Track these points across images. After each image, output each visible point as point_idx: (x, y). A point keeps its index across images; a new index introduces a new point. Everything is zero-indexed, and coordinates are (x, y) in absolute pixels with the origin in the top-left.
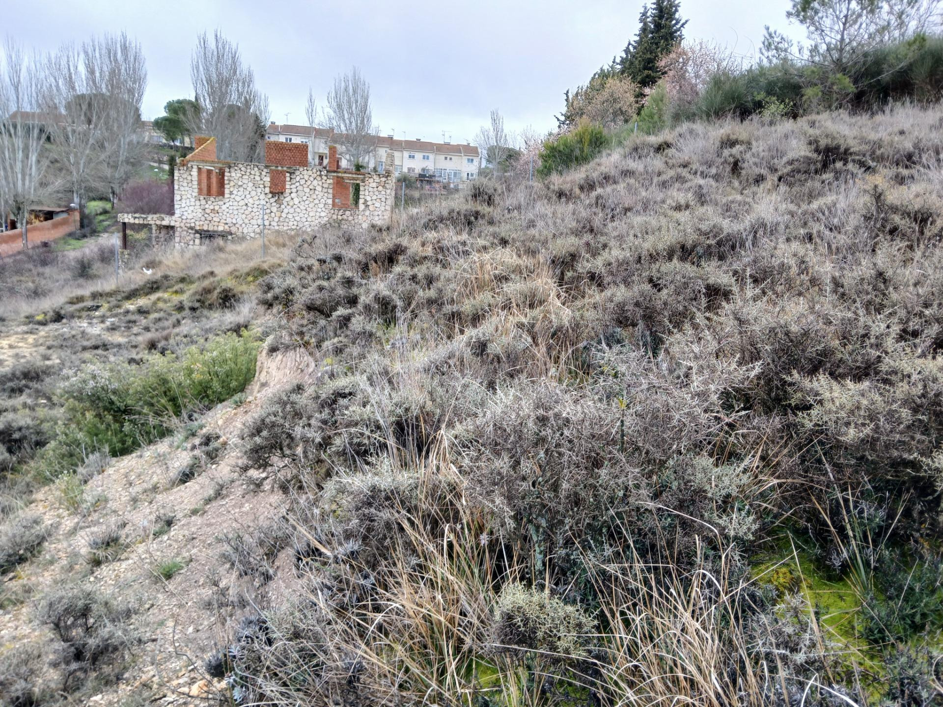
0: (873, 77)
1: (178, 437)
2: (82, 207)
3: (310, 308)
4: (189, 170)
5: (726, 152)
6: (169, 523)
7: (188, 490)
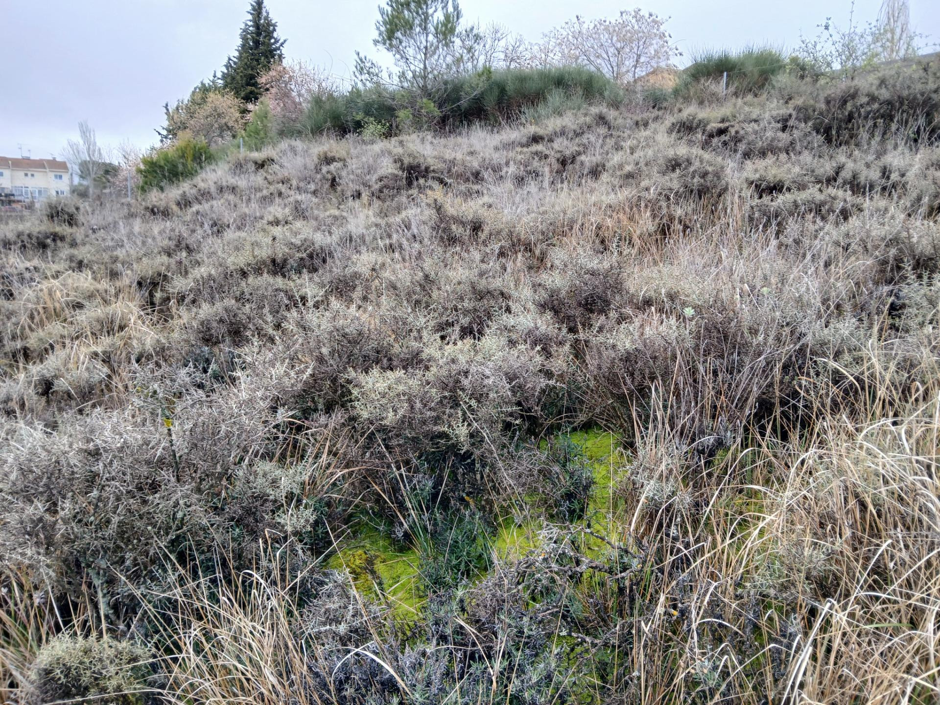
0: (454, 103)
5: (325, 169)
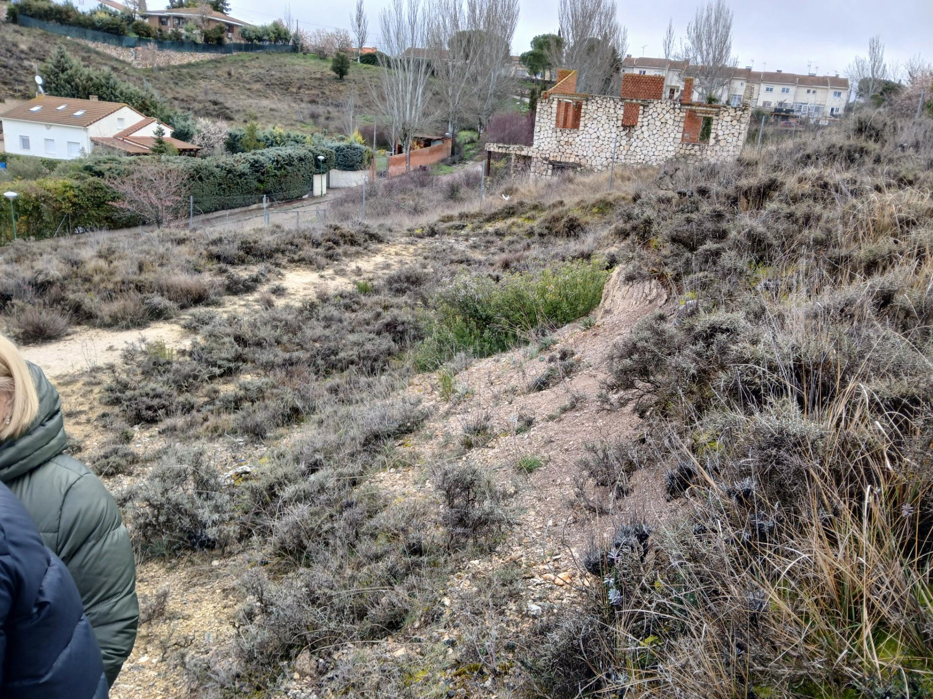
1: (533, 348)
2: (454, 136)
3: (675, 240)
4: (550, 102)
6: (530, 423)
7: (544, 397)
